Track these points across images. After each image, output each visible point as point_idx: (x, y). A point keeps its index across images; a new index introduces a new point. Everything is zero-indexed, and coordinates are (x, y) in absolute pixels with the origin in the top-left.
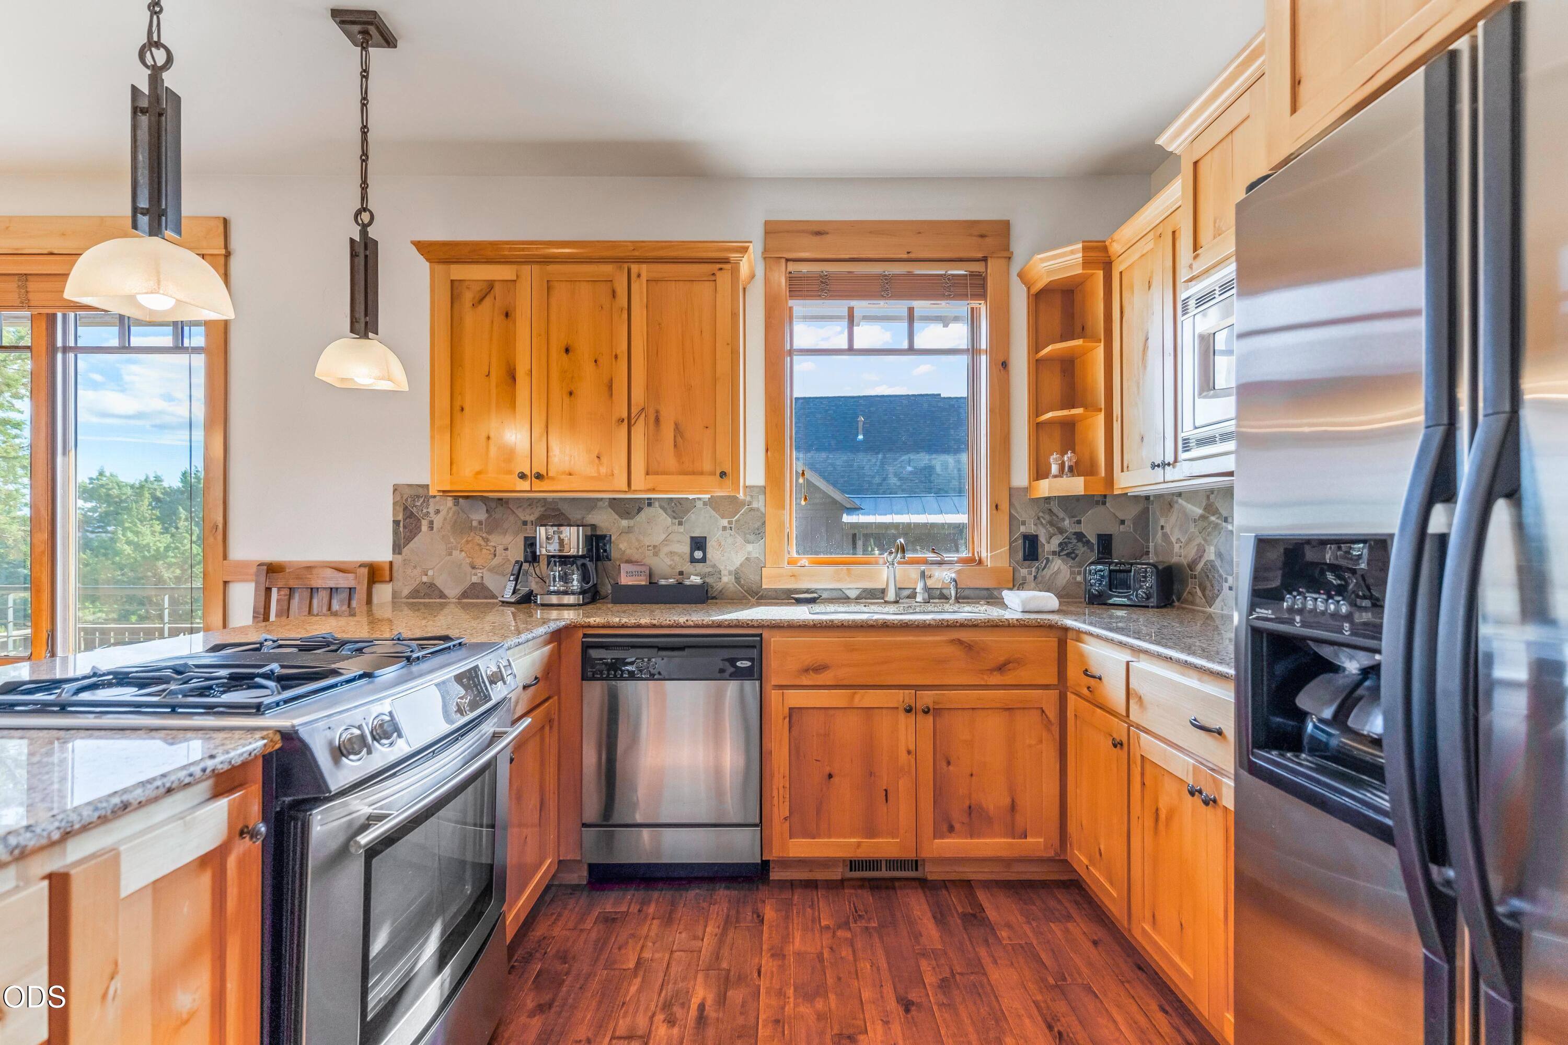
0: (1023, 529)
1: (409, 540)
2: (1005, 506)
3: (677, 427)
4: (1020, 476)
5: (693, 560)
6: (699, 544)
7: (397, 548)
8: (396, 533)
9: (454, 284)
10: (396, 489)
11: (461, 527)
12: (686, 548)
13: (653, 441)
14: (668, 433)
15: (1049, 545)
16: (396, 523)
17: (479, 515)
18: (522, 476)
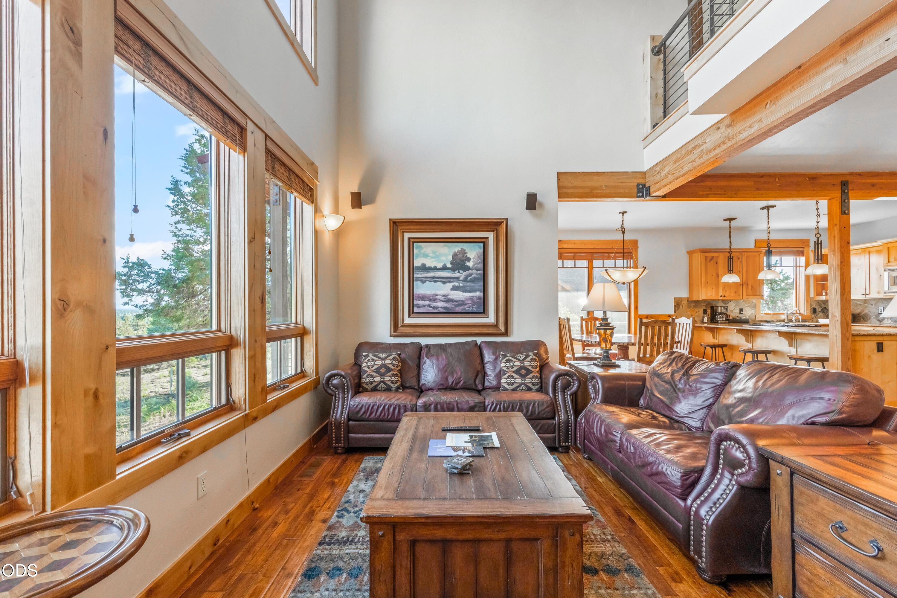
0: (813, 307)
1: (678, 309)
2: (809, 302)
3: (752, 286)
4: (812, 295)
5: (740, 313)
6: (741, 310)
7: (675, 312)
8: (675, 308)
9: (706, 257)
10: (675, 298)
11: (689, 307)
12: (739, 311)
13: (747, 288)
14: (750, 286)
15: (819, 310)
16: (675, 306)
17: (693, 304)
18: (721, 296)
